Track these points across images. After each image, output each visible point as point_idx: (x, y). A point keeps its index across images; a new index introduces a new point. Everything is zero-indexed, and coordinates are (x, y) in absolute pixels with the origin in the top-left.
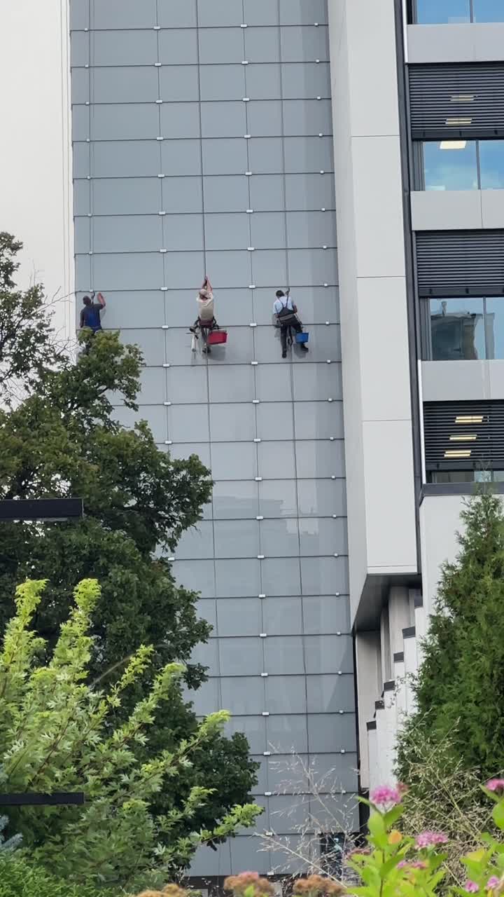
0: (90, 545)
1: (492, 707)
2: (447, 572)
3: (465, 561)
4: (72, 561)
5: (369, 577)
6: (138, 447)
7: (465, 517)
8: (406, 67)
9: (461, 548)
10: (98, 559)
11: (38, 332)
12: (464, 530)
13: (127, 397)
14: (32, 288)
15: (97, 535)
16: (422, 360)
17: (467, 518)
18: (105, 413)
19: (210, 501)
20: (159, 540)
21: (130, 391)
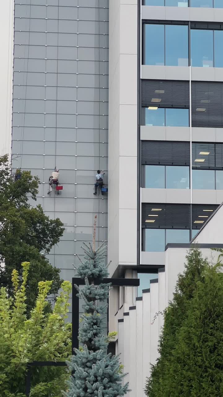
0: (23, 251)
1: (200, 330)
2: (180, 277)
3: (187, 274)
4: (16, 257)
5: (119, 266)
6: (38, 214)
7: (187, 258)
8: (141, 80)
9: (186, 269)
10: (26, 256)
11: (6, 171)
12: (187, 262)
13: (33, 195)
14: (5, 155)
15: (25, 248)
16: (142, 187)
17: (188, 258)
18: (25, 201)
19: (63, 236)
20: (43, 248)
21: (34, 193)
